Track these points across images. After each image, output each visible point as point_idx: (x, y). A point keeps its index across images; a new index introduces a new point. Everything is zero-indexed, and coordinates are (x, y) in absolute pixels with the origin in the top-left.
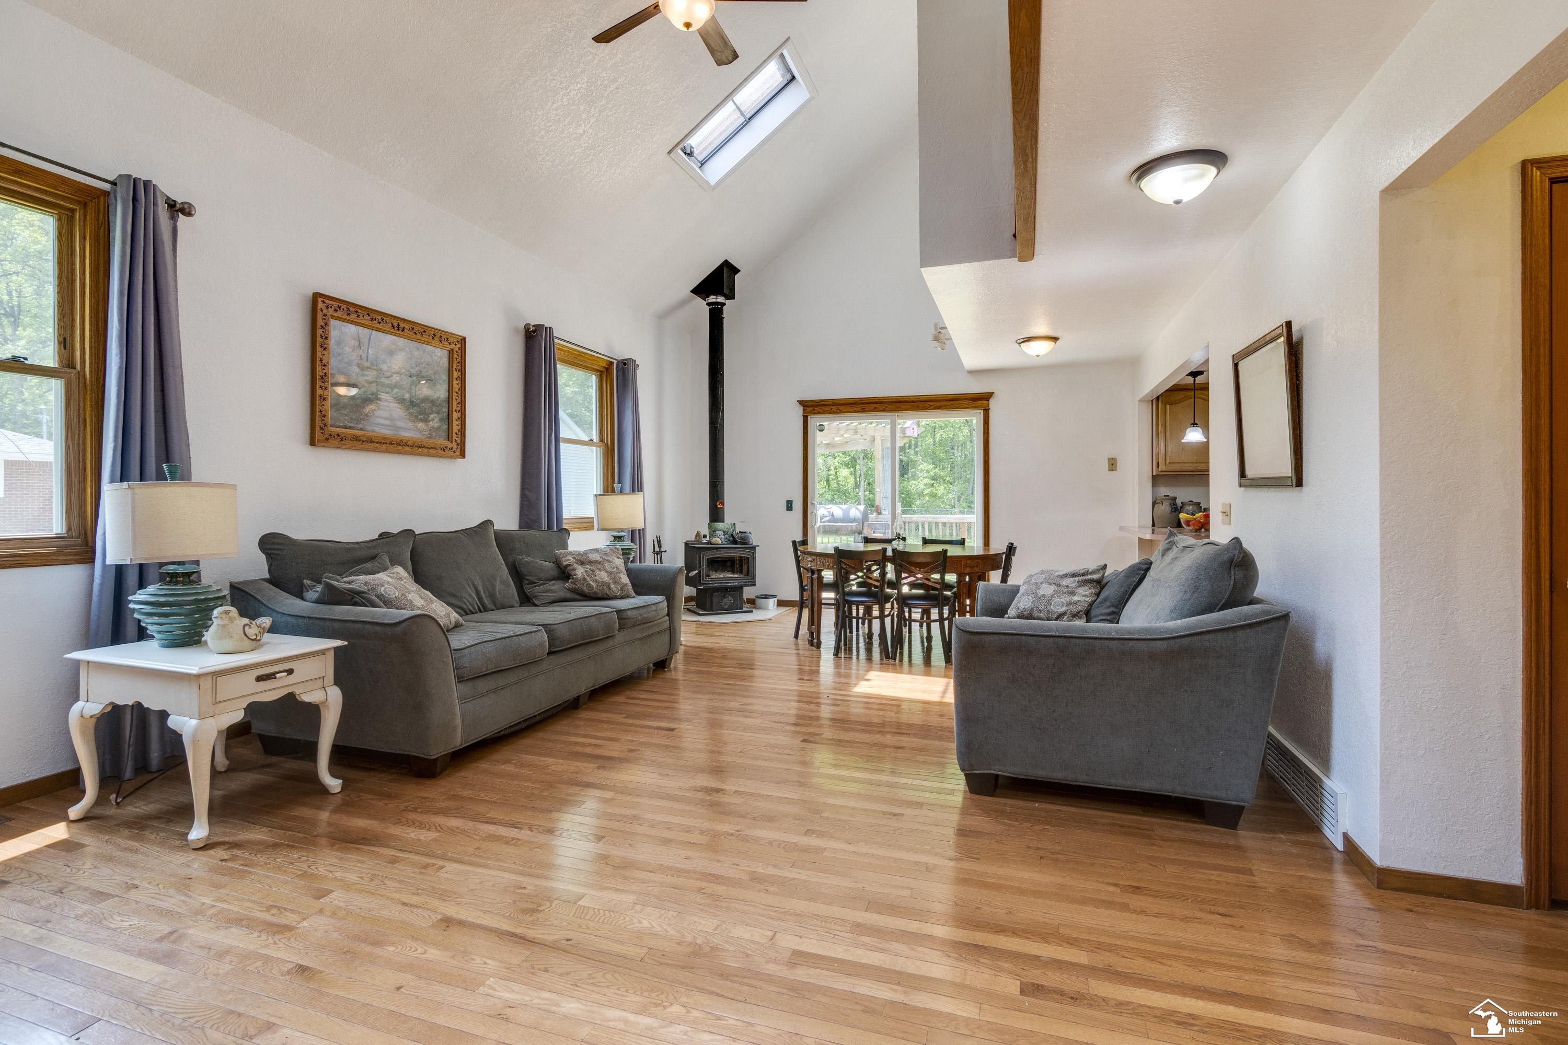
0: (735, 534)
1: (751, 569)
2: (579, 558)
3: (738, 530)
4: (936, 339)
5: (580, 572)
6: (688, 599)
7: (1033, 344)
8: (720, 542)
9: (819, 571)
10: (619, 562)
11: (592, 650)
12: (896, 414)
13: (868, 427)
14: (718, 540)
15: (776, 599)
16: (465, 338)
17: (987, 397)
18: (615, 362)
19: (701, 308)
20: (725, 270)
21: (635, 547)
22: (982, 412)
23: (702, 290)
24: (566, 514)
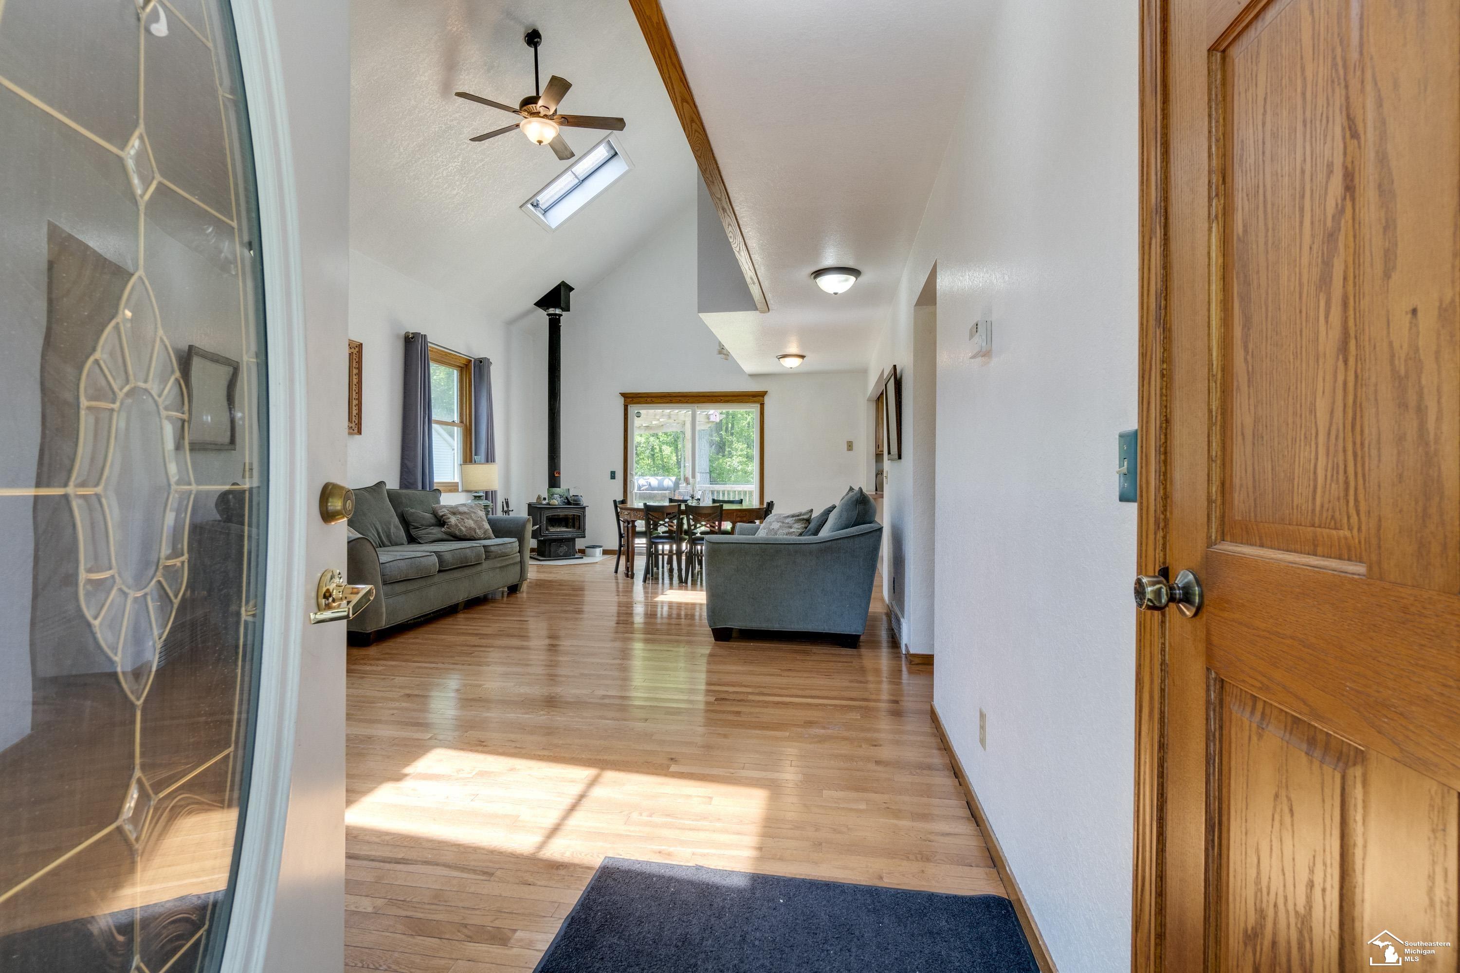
0: (569, 498)
1: (582, 524)
2: (452, 510)
3: (571, 494)
4: (720, 353)
5: (453, 520)
6: (532, 550)
7: (786, 359)
8: (556, 503)
9: (633, 522)
10: (482, 514)
11: (468, 572)
12: (696, 405)
13: (679, 413)
14: (556, 501)
15: (601, 549)
16: (362, 344)
17: (763, 394)
18: (473, 360)
19: (542, 317)
20: (562, 288)
21: (489, 503)
22: (759, 406)
23: (543, 303)
24: (436, 479)
